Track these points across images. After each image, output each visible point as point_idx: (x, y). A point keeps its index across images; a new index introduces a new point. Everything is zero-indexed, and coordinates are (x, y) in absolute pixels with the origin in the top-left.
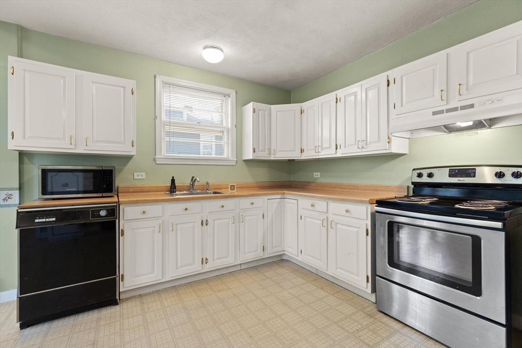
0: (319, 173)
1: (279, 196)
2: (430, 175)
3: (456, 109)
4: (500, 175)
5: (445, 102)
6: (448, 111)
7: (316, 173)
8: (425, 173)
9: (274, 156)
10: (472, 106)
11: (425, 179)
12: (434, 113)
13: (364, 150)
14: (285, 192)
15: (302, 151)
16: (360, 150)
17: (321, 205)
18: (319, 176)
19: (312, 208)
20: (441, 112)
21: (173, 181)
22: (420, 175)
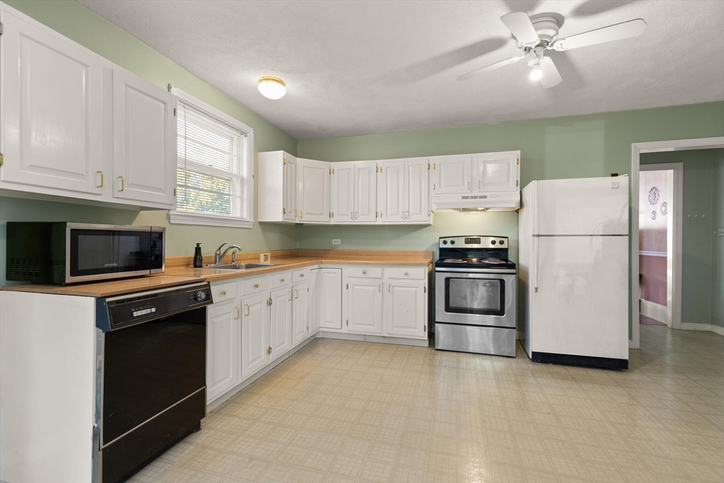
0: (339, 240)
1: (316, 266)
2: (453, 243)
3: (476, 197)
4: (494, 243)
5: (470, 191)
6: (472, 197)
7: (336, 240)
8: (449, 240)
9: (300, 219)
10: (485, 197)
11: (449, 246)
12: (463, 198)
13: (406, 220)
14: (323, 261)
15: (331, 215)
16: (403, 220)
17: (374, 271)
18: (340, 243)
19: (364, 276)
20: (467, 198)
21: (198, 250)
22: (445, 243)
